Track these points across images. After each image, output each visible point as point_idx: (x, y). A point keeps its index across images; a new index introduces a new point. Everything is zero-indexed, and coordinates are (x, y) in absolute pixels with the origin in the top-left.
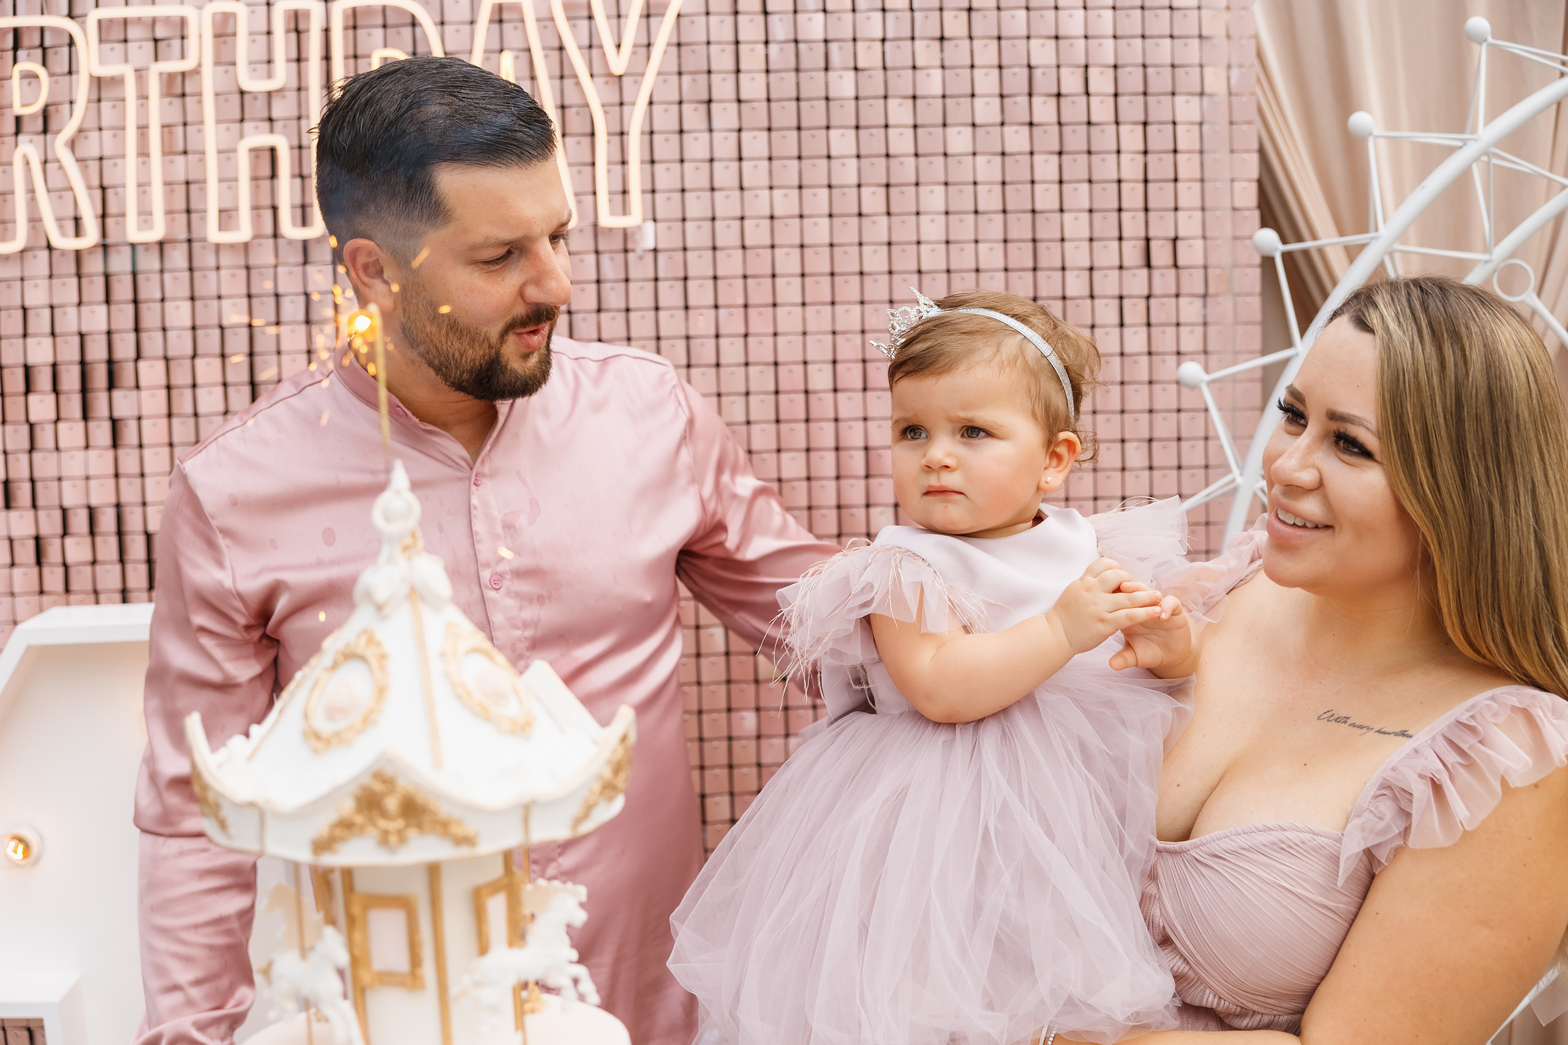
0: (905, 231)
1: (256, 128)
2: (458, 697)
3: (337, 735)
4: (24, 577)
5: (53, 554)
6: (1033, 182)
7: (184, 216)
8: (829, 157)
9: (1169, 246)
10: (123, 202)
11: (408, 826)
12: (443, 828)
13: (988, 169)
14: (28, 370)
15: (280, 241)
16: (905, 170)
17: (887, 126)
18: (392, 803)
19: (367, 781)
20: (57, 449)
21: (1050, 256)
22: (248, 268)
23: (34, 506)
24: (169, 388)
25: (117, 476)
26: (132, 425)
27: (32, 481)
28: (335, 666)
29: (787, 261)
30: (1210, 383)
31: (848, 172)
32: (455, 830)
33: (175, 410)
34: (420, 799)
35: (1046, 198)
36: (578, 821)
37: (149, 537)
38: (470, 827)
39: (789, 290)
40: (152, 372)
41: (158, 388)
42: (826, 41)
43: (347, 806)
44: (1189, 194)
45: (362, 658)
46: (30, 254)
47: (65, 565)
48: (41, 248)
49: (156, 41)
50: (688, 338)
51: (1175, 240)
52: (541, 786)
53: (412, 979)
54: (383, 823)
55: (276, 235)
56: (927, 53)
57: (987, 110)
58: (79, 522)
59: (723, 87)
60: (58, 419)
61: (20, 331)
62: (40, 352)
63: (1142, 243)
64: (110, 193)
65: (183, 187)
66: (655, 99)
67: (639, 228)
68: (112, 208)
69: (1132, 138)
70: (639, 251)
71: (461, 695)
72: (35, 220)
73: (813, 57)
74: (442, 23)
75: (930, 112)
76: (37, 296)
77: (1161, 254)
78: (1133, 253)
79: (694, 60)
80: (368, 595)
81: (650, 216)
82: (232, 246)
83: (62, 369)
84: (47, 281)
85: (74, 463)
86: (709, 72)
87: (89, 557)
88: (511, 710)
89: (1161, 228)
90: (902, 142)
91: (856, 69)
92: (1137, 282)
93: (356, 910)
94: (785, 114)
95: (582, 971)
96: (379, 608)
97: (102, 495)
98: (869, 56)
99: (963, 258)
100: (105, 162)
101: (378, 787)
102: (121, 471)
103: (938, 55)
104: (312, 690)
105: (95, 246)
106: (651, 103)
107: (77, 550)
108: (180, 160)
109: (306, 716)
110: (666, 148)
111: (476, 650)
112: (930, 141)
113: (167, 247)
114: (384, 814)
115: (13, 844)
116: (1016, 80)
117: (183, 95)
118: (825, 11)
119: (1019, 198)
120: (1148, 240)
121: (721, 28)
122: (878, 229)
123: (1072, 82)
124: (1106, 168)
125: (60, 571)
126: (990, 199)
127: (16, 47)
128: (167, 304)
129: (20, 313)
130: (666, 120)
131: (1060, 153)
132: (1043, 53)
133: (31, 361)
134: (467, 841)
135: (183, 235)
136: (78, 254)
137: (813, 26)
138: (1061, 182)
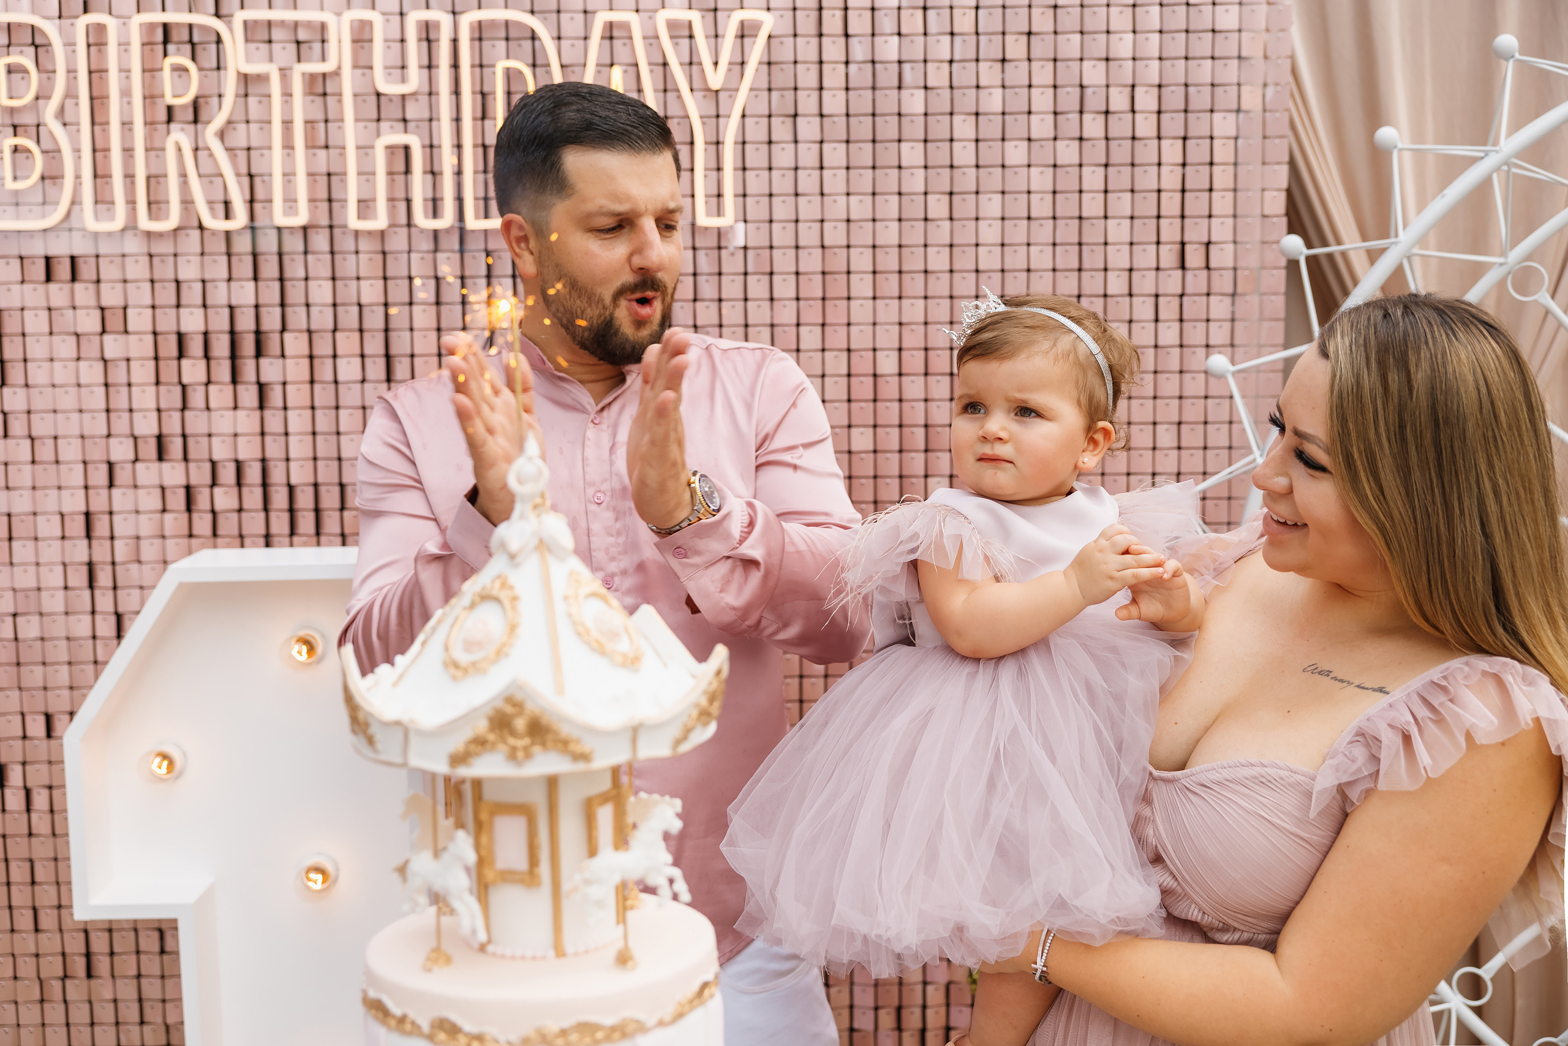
0: (965, 234)
1: (392, 127)
2: (579, 634)
3: (474, 664)
4: (175, 522)
5: (202, 501)
6: (1081, 192)
7: (326, 205)
8: (900, 167)
9: (1202, 250)
10: (269, 189)
11: (533, 744)
12: (564, 745)
13: (1041, 179)
14: (181, 337)
15: (413, 230)
16: (967, 180)
17: (952, 140)
18: (520, 724)
19: (500, 704)
20: (208, 408)
21: (1093, 258)
22: (384, 253)
23: (186, 459)
24: (311, 357)
25: (263, 434)
26: (278, 389)
27: (184, 436)
28: (472, 606)
29: (862, 260)
30: (1234, 374)
31: (916, 182)
32: (573, 747)
33: (317, 377)
34: (544, 720)
35: (1093, 206)
36: (678, 742)
37: (291, 489)
38: (586, 746)
39: (862, 286)
40: (296, 344)
41: (302, 357)
42: (900, 62)
43: (482, 726)
44: (1222, 203)
45: (497, 600)
46: (182, 233)
47: (213, 512)
48: (192, 228)
49: (298, 43)
50: (772, 325)
51: (1208, 244)
52: (647, 711)
53: (529, 878)
54: (512, 741)
55: (409, 225)
56: (989, 74)
57: (1042, 126)
58: (227, 474)
59: (808, 103)
60: (208, 382)
61: (173, 302)
62: (192, 322)
63: (1178, 247)
64: (258, 181)
65: (325, 178)
66: (747, 113)
67: (731, 227)
68: (260, 194)
69: (1172, 151)
70: (731, 249)
71: (581, 632)
72: (187, 202)
73: (888, 76)
74: (559, 38)
75: (991, 128)
76: (189, 271)
77: (1195, 257)
78: (1169, 255)
79: (785, 78)
80: (503, 545)
81: (742, 218)
82: (370, 233)
83: (213, 338)
84: (198, 258)
85: (224, 422)
86: (796, 89)
87: (235, 505)
88: (623, 646)
89: (1196, 233)
90: (964, 154)
91: (926, 88)
92: (1172, 282)
93: (484, 816)
94: (862, 128)
95: (677, 873)
96: (512, 557)
97: (248, 451)
98: (938, 76)
99: (1016, 259)
100: (252, 152)
101: (509, 709)
102: (267, 429)
103: (1000, 76)
104: (452, 626)
105: (244, 228)
106: (744, 116)
107: (224, 499)
108: (322, 153)
109: (446, 648)
110: (756, 156)
111: (594, 595)
112: (990, 153)
113: (310, 232)
114: (513, 733)
115: (158, 760)
116: (1069, 99)
117: (325, 94)
118: (899, 34)
119: (1067, 206)
120: (1183, 244)
121: (807, 49)
122: (941, 232)
123: (1119, 100)
124: (1147, 179)
125: (209, 517)
126: (1041, 206)
127: (166, 41)
128: (311, 283)
129: (173, 285)
130: (756, 131)
131: (1106, 165)
132: (1094, 74)
133: (183, 329)
134: (584, 757)
135: (325, 222)
136: (228, 234)
137: (889, 48)
138: (1106, 192)
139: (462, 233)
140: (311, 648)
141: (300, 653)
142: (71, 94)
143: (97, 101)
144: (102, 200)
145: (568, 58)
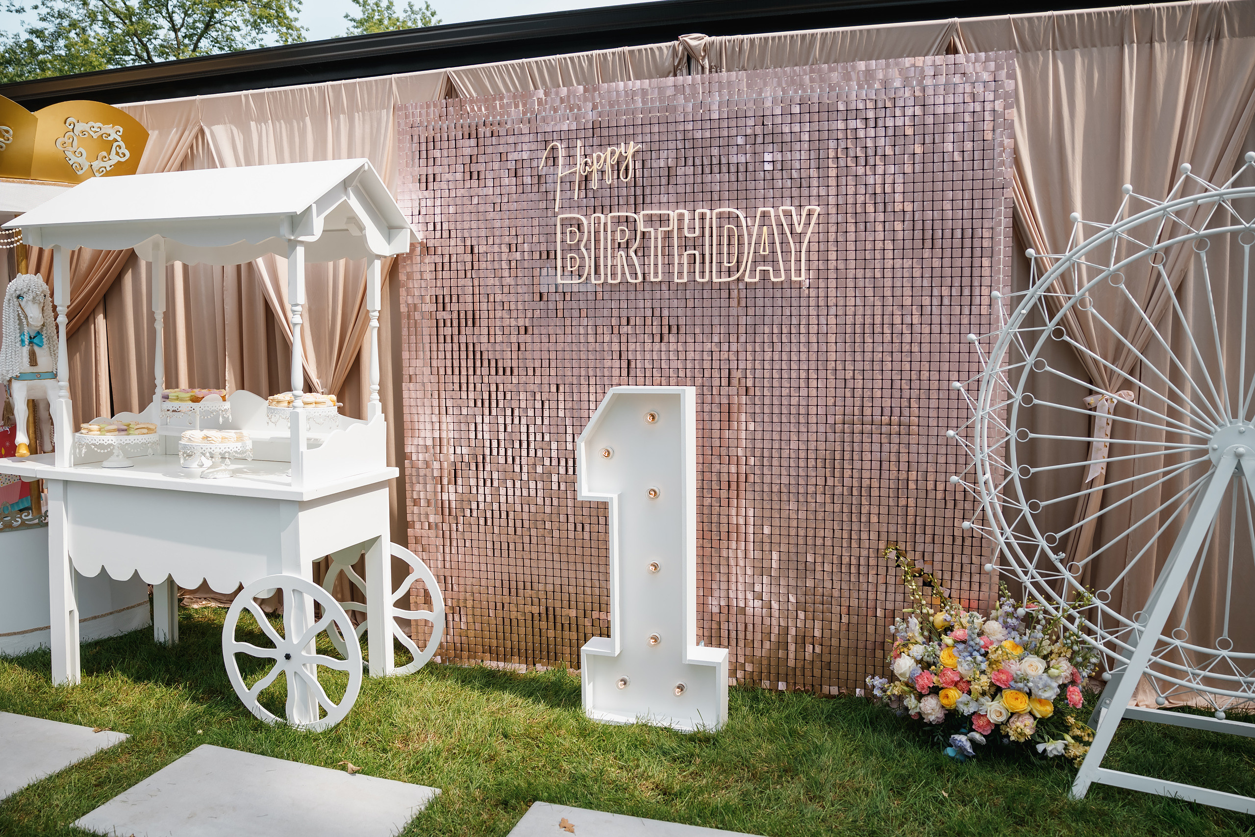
1: (690, 248)
7: (667, 274)
10: (650, 269)
17: (884, 250)
22: (686, 290)
42: (865, 222)
46: (621, 284)
48: (625, 282)
49: (661, 221)
55: (694, 281)
57: (918, 244)
59: (832, 237)
62: (624, 314)
64: (646, 267)
65: (668, 265)
66: (811, 241)
67: (804, 281)
68: (646, 271)
70: (804, 288)
72: (623, 274)
74: (746, 217)
76: (624, 297)
79: (823, 229)
81: (808, 277)
82: (681, 284)
83: (630, 319)
84: (626, 292)
86: (828, 232)
90: (889, 254)
91: (875, 231)
98: (879, 227)
100: (645, 257)
105: (641, 282)
106: (809, 242)
108: (667, 257)
110: (813, 256)
113: (662, 283)
116: (928, 234)
117: (668, 238)
118: (865, 213)
119: (927, 273)
121: (832, 219)
127: (619, 222)
130: (814, 247)
131: (942, 258)
132: (938, 225)
135: (667, 280)
136: (636, 285)
139: (712, 283)
140: (653, 418)
141: (649, 419)
142: (589, 240)
143: (597, 241)
144: (597, 272)
145: (749, 224)
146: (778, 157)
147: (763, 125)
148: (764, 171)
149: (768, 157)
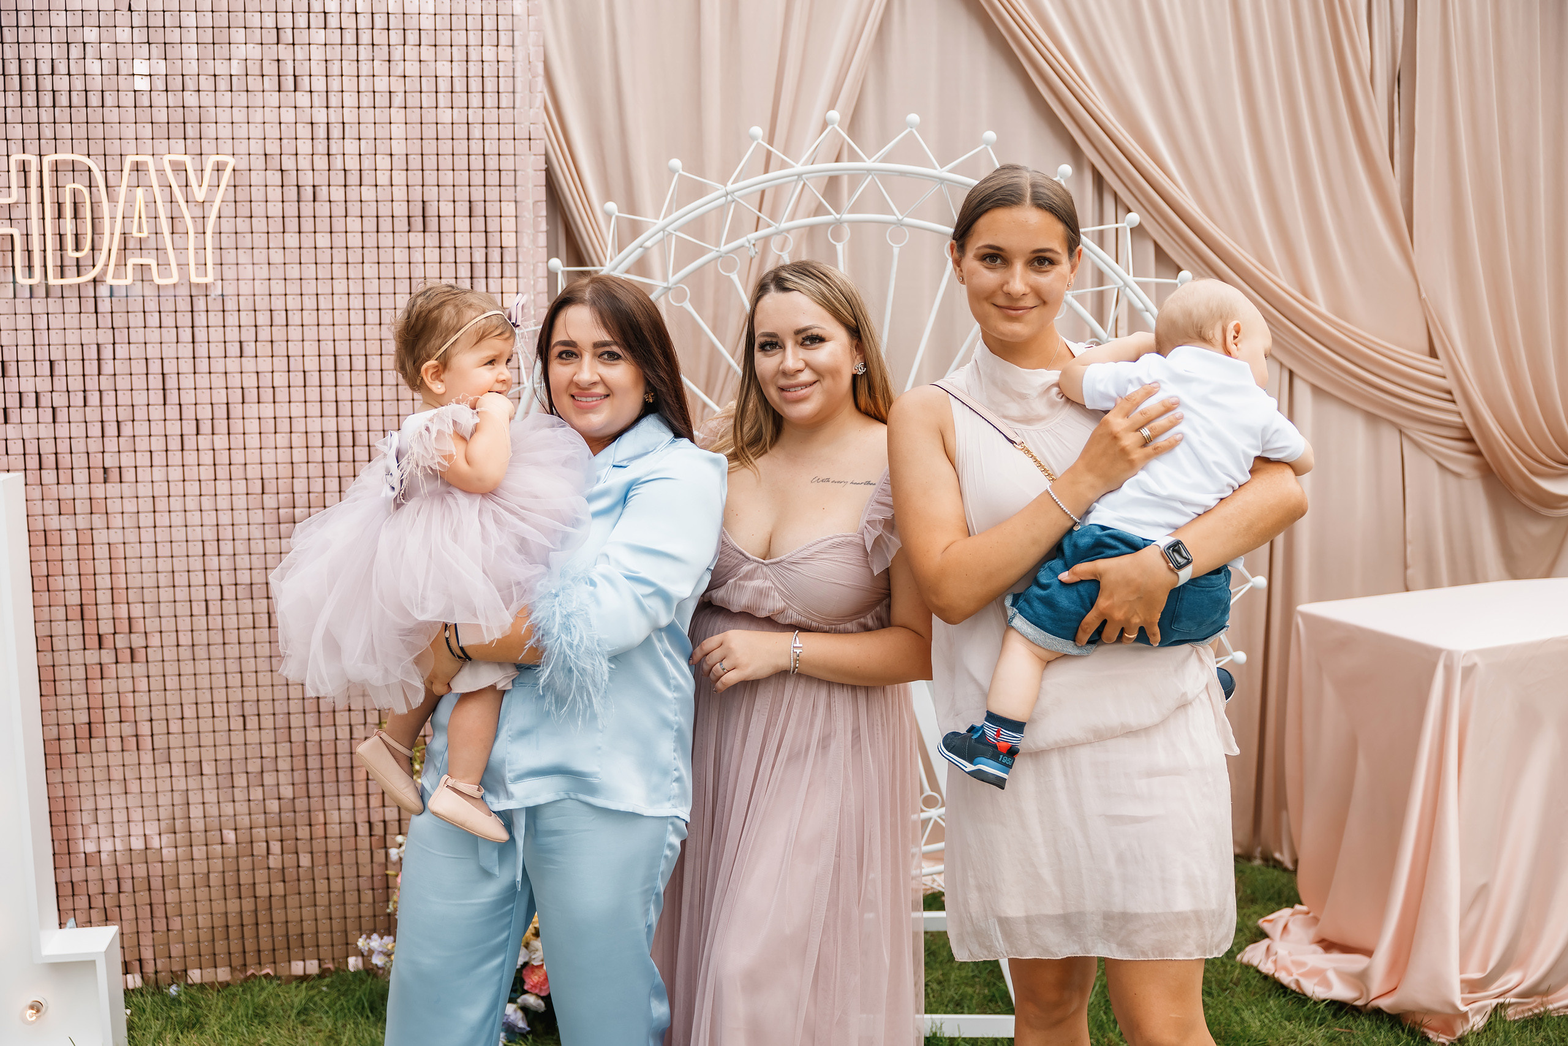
0: (356, 287)
6: (425, 263)
8: (316, 248)
13: (401, 255)
15: (17, 285)
16: (355, 256)
17: (347, 232)
29: (293, 302)
31: (325, 256)
39: (295, 318)
42: (314, 186)
44: (509, 270)
50: (241, 342)
55: (14, 282)
56: (368, 193)
57: (401, 224)
59: (258, 209)
66: (221, 214)
67: (213, 283)
69: (479, 239)
70: (214, 296)
73: (307, 193)
74: (105, 171)
75: (370, 225)
79: (243, 194)
81: (220, 277)
86: (251, 201)
90: (355, 240)
91: (330, 201)
94: (292, 225)
98: (337, 194)
103: (374, 194)
106: (219, 217)
110: (228, 241)
112: (370, 240)
116: (416, 209)
118: (313, 170)
121: (257, 178)
123: (446, 210)
124: (464, 256)
126: (402, 271)
130: (227, 226)
131: (439, 247)
132: (430, 194)
137: (307, 179)
138: (440, 263)
139: (47, 287)
145: (111, 183)
146: (160, 67)
147: (130, 9)
148: (135, 91)
149: (141, 67)
